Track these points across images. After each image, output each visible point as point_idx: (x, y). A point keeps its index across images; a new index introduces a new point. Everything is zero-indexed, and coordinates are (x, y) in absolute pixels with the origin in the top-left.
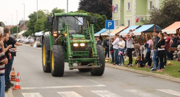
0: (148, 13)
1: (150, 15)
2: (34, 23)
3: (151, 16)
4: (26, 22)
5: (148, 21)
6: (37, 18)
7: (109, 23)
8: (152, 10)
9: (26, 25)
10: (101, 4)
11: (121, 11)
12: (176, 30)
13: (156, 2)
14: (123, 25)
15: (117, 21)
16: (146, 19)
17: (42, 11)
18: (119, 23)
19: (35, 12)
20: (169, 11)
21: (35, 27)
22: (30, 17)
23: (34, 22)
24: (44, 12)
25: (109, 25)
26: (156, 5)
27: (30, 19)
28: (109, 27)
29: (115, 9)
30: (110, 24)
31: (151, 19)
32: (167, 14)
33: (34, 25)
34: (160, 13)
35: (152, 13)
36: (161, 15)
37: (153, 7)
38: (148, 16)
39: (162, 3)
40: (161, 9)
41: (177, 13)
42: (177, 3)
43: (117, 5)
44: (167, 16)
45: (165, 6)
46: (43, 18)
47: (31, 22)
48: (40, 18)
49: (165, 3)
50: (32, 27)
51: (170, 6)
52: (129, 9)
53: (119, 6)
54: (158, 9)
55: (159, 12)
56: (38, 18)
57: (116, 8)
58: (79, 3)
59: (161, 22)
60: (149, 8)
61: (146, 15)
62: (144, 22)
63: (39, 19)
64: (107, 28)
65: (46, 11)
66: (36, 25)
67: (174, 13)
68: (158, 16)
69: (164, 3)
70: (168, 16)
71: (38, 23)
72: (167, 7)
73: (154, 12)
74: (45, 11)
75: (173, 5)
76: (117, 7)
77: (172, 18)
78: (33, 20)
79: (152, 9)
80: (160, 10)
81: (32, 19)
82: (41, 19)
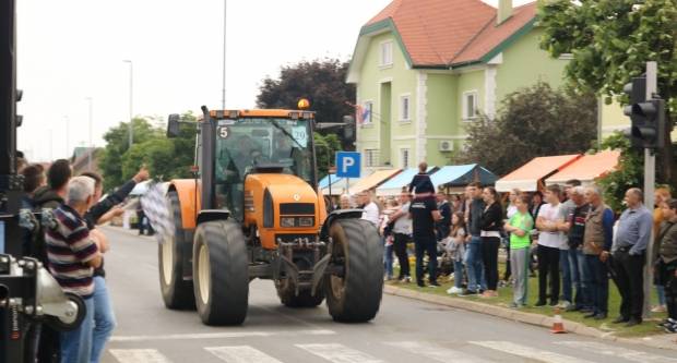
0: (461, 130)
1: (468, 136)
2: (121, 157)
3: (469, 139)
4: (96, 152)
5: (462, 153)
6: (131, 142)
7: (345, 159)
8: (473, 120)
9: (97, 162)
10: (324, 102)
11: (382, 123)
12: (536, 181)
13: (486, 98)
14: (388, 164)
15: (369, 151)
16: (456, 147)
17: (142, 120)
18: (376, 158)
19: (123, 125)
20: (524, 123)
21: (123, 169)
22: (108, 137)
23: (122, 152)
24: (150, 122)
25: (345, 165)
26: (486, 105)
27: (107, 143)
28: (345, 170)
29: (364, 117)
30: (349, 161)
31: (470, 146)
32: (516, 133)
33: (119, 161)
34: (499, 130)
35: (474, 130)
36: (501, 134)
37: (477, 113)
38: (462, 140)
39: (503, 102)
40: (499, 117)
41: (548, 131)
42: (548, 103)
43: (371, 105)
44: (516, 138)
45: (511, 109)
46: (148, 143)
47: (113, 153)
48: (140, 140)
49: (512, 101)
50: (114, 167)
51: (526, 110)
52: (406, 117)
53: (377, 109)
54: (492, 119)
55: (494, 126)
56: (134, 142)
57: (367, 112)
58: (256, 99)
59: (501, 155)
60: (464, 114)
61: (456, 133)
62: (449, 155)
63: (135, 145)
64: (340, 174)
65: (156, 121)
66: (127, 163)
67: (538, 129)
68: (491, 137)
69: (508, 102)
70: (521, 139)
71: (134, 158)
72: (518, 112)
73: (480, 125)
74: (152, 119)
75: (536, 107)
76: (371, 111)
77: (533, 145)
78: (117, 148)
79: (475, 116)
80: (495, 120)
81: (115, 143)
82: (143, 145)
